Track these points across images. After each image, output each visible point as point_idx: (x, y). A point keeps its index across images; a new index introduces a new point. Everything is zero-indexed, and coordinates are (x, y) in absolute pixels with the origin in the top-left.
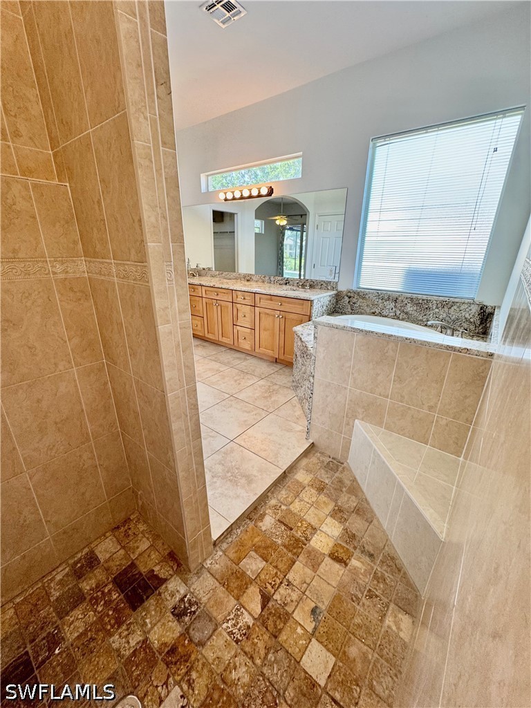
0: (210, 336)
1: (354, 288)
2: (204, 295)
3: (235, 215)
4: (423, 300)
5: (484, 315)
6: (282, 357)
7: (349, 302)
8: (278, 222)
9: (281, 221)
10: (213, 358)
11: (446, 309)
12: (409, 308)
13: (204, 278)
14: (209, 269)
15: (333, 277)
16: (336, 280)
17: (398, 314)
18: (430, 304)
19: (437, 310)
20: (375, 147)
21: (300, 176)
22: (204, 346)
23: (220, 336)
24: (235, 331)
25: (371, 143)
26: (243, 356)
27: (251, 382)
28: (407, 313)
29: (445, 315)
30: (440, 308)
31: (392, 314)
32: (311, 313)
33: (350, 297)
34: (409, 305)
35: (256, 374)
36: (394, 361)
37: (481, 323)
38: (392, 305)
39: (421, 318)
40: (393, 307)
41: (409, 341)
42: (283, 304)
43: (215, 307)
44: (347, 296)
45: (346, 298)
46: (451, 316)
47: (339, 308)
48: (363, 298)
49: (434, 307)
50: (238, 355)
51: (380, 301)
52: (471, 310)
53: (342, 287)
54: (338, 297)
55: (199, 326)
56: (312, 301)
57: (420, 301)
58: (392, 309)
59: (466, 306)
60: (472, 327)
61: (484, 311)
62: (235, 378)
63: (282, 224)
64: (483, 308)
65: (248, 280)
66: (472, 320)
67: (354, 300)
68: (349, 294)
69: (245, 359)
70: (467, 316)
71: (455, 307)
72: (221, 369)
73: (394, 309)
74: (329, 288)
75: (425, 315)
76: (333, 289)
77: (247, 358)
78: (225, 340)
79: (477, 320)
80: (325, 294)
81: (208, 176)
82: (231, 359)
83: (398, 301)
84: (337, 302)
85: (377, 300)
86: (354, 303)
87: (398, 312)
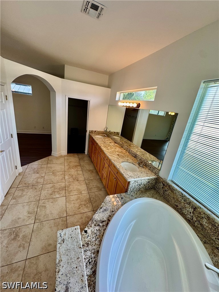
0: (96, 168)
1: (168, 181)
2: (98, 149)
3: (139, 110)
7: (163, 188)
10: (88, 182)
13: (107, 139)
14: (118, 133)
21: (154, 100)
24: (102, 173)
27: (86, 210)
32: (127, 188)
33: (164, 185)
35: (94, 205)
38: (191, 210)
43: (99, 157)
44: (163, 183)
47: (156, 187)
51: (183, 201)
53: (162, 175)
54: (158, 180)
55: (95, 161)
56: (129, 182)
58: (190, 213)
62: (82, 203)
63: (172, 114)
65: (122, 147)
67: (166, 189)
68: (164, 182)
72: (83, 192)
73: (192, 214)
74: (154, 171)
76: (156, 174)
78: (99, 174)
80: (143, 178)
81: (121, 93)
82: (95, 187)
83: (196, 210)
84: (156, 183)
85: (181, 199)
86: (166, 191)
87: (195, 219)
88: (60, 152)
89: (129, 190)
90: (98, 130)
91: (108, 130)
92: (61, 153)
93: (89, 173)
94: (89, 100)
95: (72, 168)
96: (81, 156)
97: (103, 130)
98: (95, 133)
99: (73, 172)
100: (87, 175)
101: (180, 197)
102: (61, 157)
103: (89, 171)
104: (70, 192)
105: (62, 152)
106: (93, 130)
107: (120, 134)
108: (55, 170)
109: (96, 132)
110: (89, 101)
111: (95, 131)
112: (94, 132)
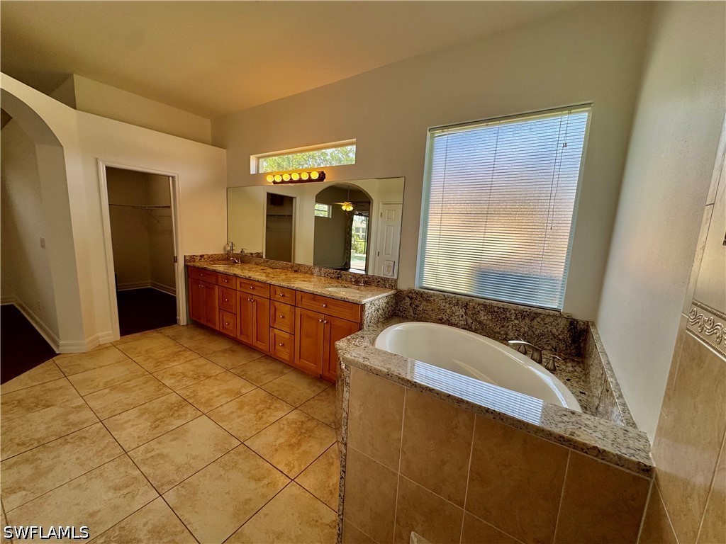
0: (243, 339)
1: (416, 287)
2: (238, 288)
3: (294, 200)
4: (499, 308)
5: (575, 332)
6: (327, 374)
7: (411, 304)
8: (344, 208)
9: (347, 207)
10: (239, 371)
11: (527, 320)
12: (483, 317)
13: (247, 266)
14: (259, 255)
15: (391, 274)
16: (395, 277)
17: (469, 323)
18: (508, 313)
19: (516, 322)
20: (433, 137)
21: (354, 163)
22: (233, 351)
23: (255, 340)
24: (272, 334)
25: (429, 134)
26: (279, 367)
27: (280, 414)
28: (480, 323)
29: (526, 329)
30: (520, 320)
31: (462, 322)
32: (361, 319)
33: (411, 299)
34: (482, 313)
35: (289, 399)
36: (470, 445)
37: (573, 341)
38: (462, 312)
39: (498, 330)
40: (463, 313)
41: (492, 416)
42: (329, 306)
43: (250, 304)
44: (409, 297)
45: (408, 299)
46: (534, 330)
47: (399, 310)
48: (428, 301)
49: (513, 318)
50: (273, 366)
51: (447, 305)
52: (558, 324)
53: (403, 286)
54: (398, 297)
55: (232, 324)
56: (363, 306)
57: (496, 309)
58: (462, 316)
59: (552, 320)
60: (562, 346)
61: (575, 328)
62: (258, 408)
63: (348, 210)
64: (573, 323)
65: (296, 271)
66: (561, 337)
67: (418, 303)
68: (410, 295)
69: (282, 373)
70: (554, 330)
71: (539, 319)
72: (243, 391)
73: (464, 317)
74: (387, 286)
75: (503, 327)
76: (391, 287)
77: (285, 371)
78: (260, 345)
79: (566, 336)
80: (380, 296)
81: (259, 158)
82: (263, 373)
83: (468, 307)
84: (396, 303)
85: (444, 304)
86: (417, 306)
87: (470, 321)
88: (94, 336)
89: (365, 322)
90: (210, 253)
91: (237, 251)
92: (98, 338)
93: (227, 355)
94: (173, 175)
95: (169, 360)
96: (169, 331)
97: (222, 252)
98: (203, 260)
99: (179, 366)
100: (226, 360)
101: (443, 302)
102: (101, 349)
103: (225, 351)
104: (208, 403)
105: (99, 334)
106: (196, 254)
107: (264, 257)
108: (113, 380)
109: (205, 257)
110: (172, 177)
111: (202, 256)
112: (199, 258)
